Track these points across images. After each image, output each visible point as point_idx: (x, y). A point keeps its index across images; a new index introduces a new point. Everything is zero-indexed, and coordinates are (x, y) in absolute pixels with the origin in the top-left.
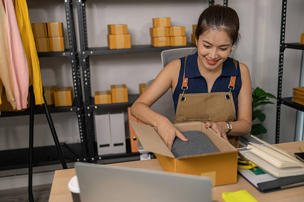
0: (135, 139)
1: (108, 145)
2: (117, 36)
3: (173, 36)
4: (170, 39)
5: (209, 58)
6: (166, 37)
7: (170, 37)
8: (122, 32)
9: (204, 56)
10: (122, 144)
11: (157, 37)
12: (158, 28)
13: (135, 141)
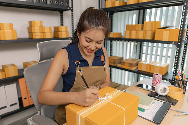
0: (25, 98)
1: (6, 107)
2: (6, 31)
3: (45, 32)
4: (43, 34)
5: (89, 49)
6: (41, 32)
7: (43, 33)
8: (9, 29)
9: (86, 47)
10: (16, 104)
11: (35, 33)
12: (35, 27)
13: (26, 99)
